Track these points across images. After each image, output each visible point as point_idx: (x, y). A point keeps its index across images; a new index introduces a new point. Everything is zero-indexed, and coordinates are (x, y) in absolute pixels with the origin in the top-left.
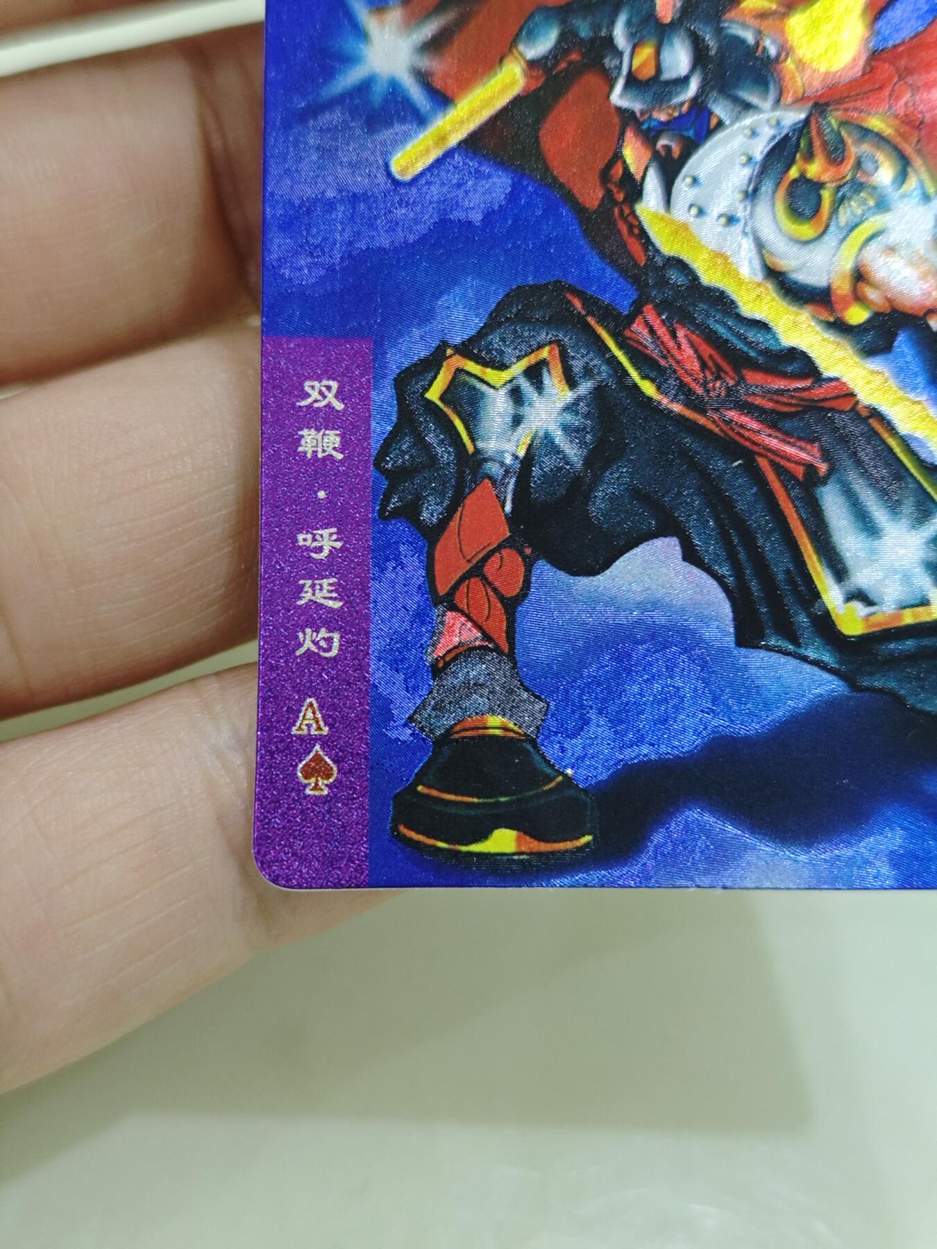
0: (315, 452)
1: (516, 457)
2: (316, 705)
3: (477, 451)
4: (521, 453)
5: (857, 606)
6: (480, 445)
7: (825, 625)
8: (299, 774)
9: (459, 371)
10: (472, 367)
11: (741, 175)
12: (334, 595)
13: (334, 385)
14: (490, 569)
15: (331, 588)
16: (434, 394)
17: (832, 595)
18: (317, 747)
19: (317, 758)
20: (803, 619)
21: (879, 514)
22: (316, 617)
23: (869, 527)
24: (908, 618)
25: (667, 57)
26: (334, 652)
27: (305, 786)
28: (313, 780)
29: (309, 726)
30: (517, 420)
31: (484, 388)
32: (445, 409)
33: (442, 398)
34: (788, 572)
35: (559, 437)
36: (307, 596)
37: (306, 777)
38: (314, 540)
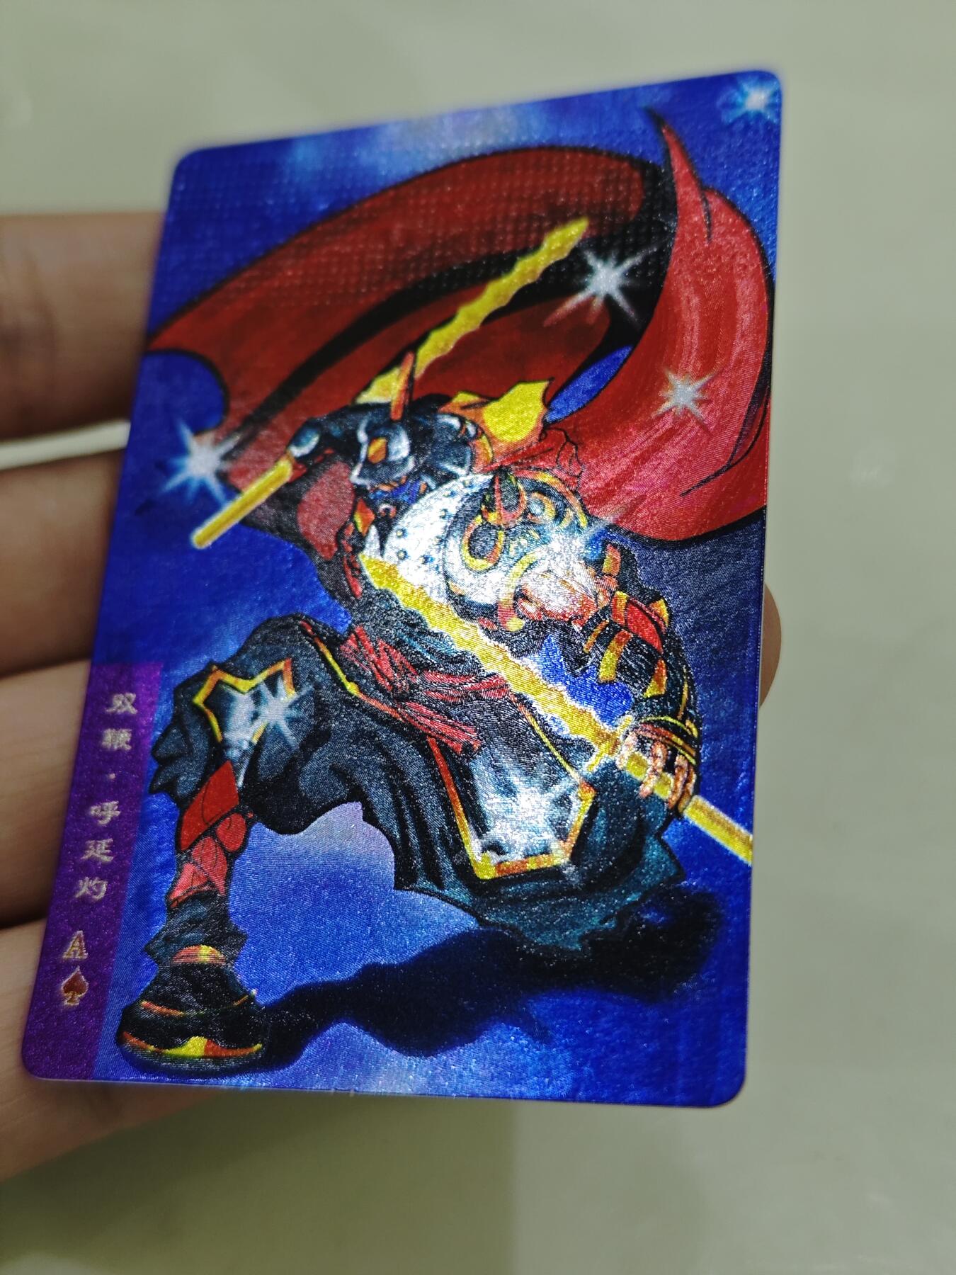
0: (112, 745)
1: (250, 743)
2: (82, 936)
3: (224, 740)
4: (255, 741)
5: (491, 855)
6: (227, 735)
7: (465, 871)
8: (62, 988)
9: (220, 682)
10: (229, 679)
11: (439, 527)
12: (109, 851)
13: (133, 696)
14: (220, 829)
15: (107, 846)
16: (199, 699)
17: (473, 847)
18: (78, 969)
19: (76, 978)
20: (447, 865)
21: (516, 779)
22: (92, 869)
23: (509, 790)
24: (532, 865)
25: (394, 447)
26: (102, 895)
27: (64, 998)
28: (71, 994)
29: (75, 952)
30: (255, 716)
31: (234, 693)
32: (206, 710)
33: (205, 702)
34: (441, 829)
35: (284, 726)
36: (90, 854)
37: (66, 992)
38: (102, 810)
